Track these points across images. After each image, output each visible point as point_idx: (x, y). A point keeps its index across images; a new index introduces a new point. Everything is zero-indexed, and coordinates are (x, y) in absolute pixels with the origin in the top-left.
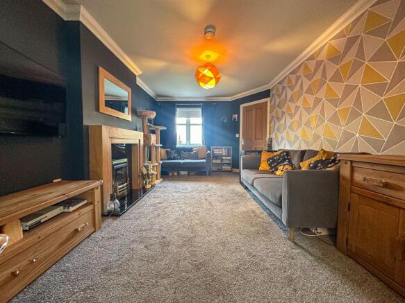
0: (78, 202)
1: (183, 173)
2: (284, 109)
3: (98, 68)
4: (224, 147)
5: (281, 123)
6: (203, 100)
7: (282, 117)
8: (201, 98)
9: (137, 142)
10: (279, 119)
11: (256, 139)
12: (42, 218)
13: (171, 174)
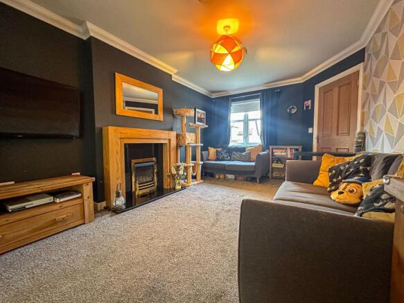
0: (71, 195)
1: (230, 176)
2: (384, 78)
3: (114, 74)
4: (288, 148)
5: (378, 104)
6: (261, 88)
7: (380, 91)
8: (259, 86)
9: (167, 142)
10: (375, 98)
11: (338, 134)
12: (28, 205)
13: (217, 177)
